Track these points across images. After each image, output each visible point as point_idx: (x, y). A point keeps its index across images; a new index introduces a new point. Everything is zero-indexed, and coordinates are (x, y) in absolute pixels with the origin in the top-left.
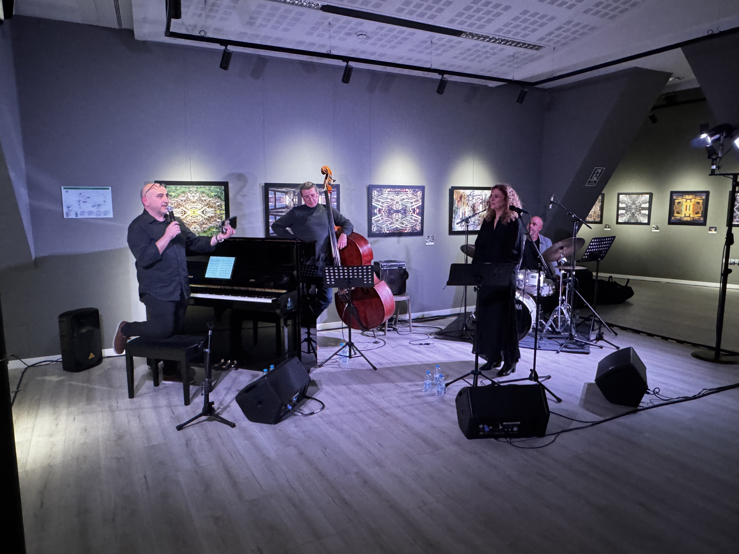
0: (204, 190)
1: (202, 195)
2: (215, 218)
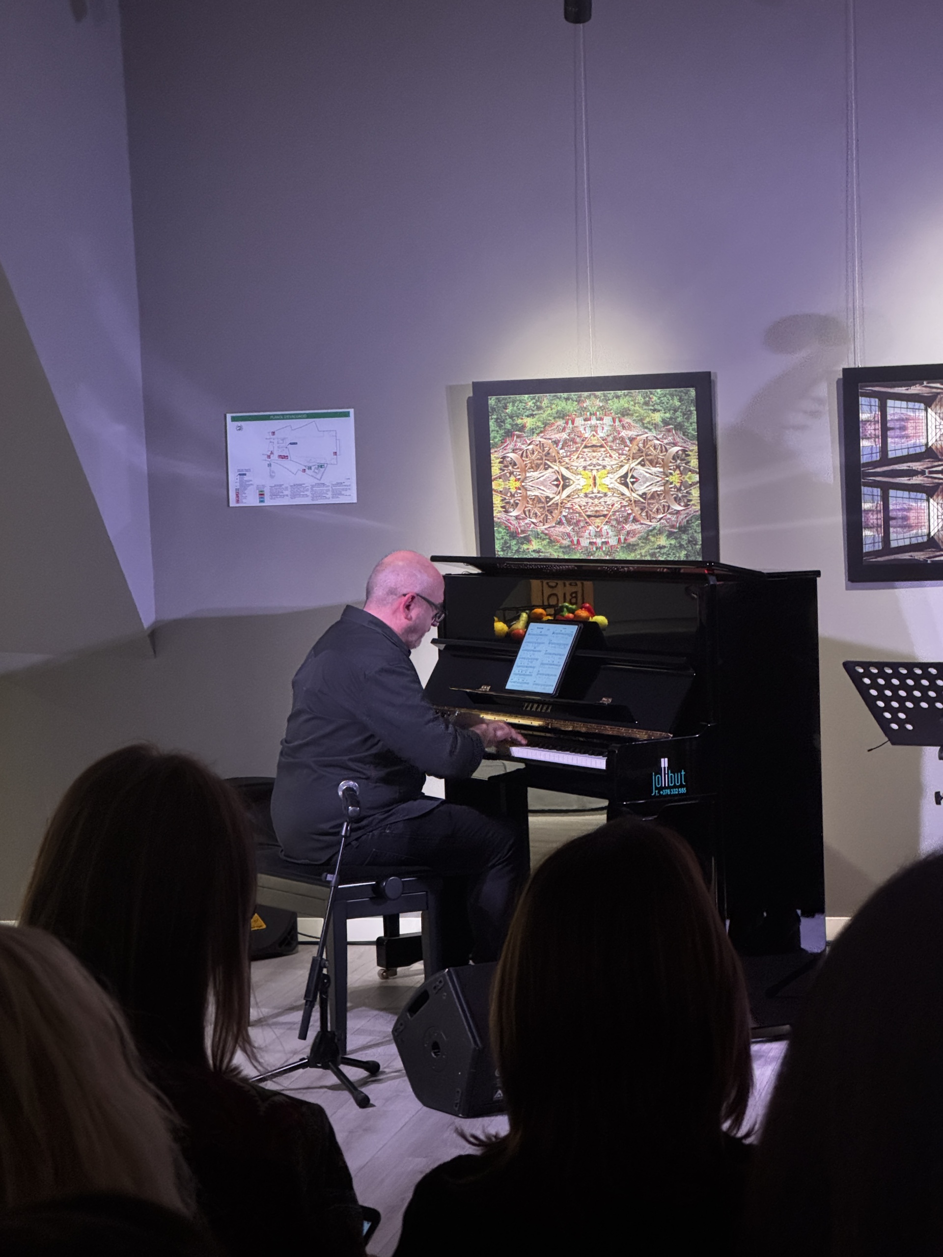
0: (626, 405)
1: (620, 421)
2: (664, 498)
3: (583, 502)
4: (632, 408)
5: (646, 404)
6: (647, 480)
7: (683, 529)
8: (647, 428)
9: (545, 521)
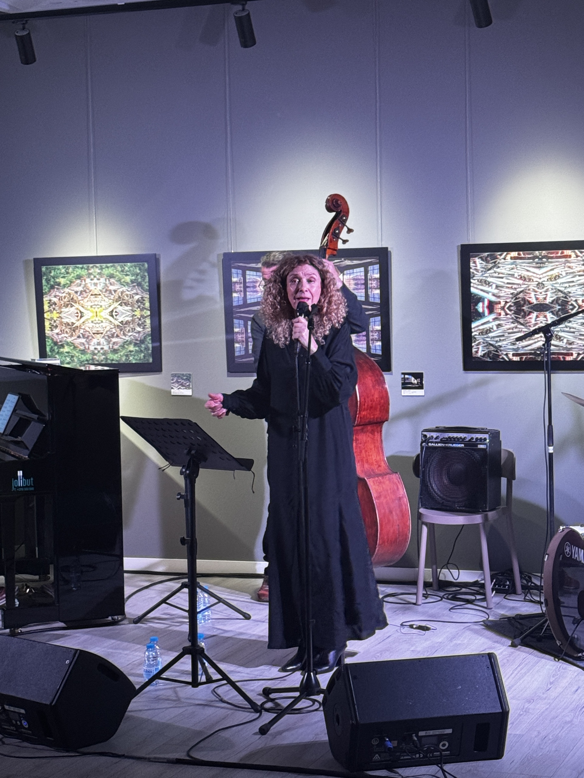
1: (109, 281)
2: (132, 324)
3: (91, 325)
4: (115, 273)
5: (122, 271)
6: (123, 313)
7: (142, 341)
8: (123, 285)
9: (72, 336)
